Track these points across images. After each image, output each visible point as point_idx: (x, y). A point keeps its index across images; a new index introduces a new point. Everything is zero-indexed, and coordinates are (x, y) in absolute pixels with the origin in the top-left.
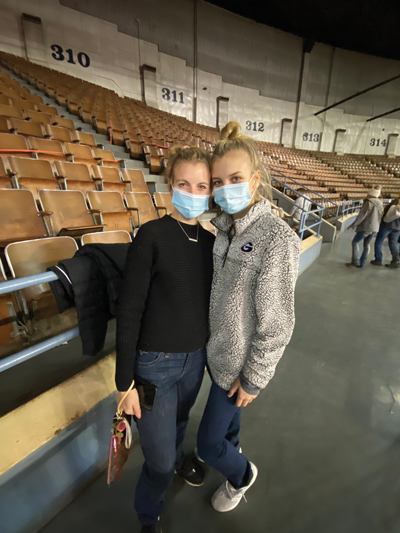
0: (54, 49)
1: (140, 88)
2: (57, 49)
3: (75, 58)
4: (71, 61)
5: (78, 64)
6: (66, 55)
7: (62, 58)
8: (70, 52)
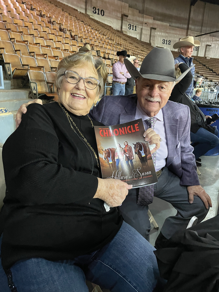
0: (93, 9)
1: (120, 25)
2: (94, 9)
3: (100, 12)
4: (98, 14)
5: (100, 15)
6: (97, 11)
7: (95, 13)
8: (98, 9)
